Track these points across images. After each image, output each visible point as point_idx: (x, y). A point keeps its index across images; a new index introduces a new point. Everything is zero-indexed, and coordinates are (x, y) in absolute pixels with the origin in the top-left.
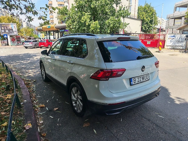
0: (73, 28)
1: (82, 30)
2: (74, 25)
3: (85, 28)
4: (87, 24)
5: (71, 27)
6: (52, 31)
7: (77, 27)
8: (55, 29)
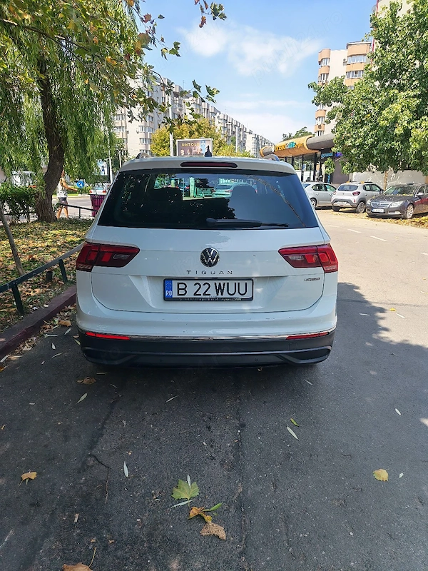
0: (354, 146)
1: (382, 151)
2: (359, 137)
3: (396, 144)
4: (399, 131)
5: (348, 143)
6: (298, 157)
7: (370, 141)
8: (307, 151)
